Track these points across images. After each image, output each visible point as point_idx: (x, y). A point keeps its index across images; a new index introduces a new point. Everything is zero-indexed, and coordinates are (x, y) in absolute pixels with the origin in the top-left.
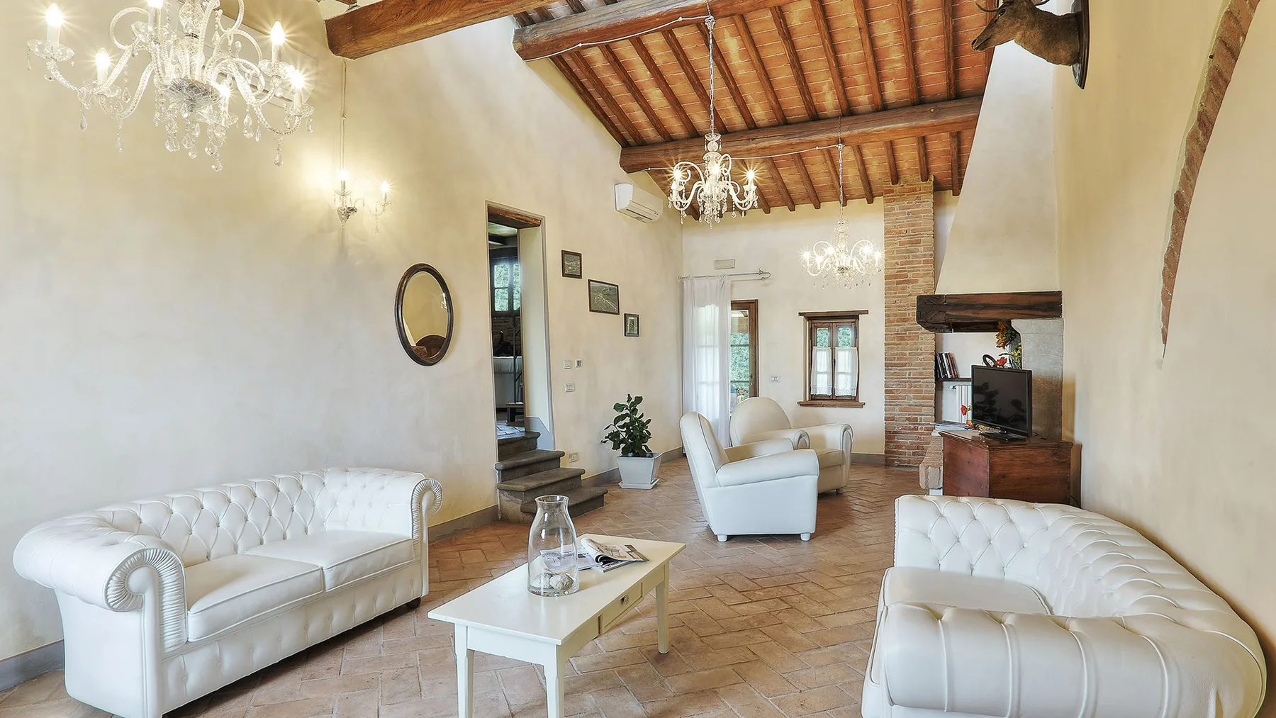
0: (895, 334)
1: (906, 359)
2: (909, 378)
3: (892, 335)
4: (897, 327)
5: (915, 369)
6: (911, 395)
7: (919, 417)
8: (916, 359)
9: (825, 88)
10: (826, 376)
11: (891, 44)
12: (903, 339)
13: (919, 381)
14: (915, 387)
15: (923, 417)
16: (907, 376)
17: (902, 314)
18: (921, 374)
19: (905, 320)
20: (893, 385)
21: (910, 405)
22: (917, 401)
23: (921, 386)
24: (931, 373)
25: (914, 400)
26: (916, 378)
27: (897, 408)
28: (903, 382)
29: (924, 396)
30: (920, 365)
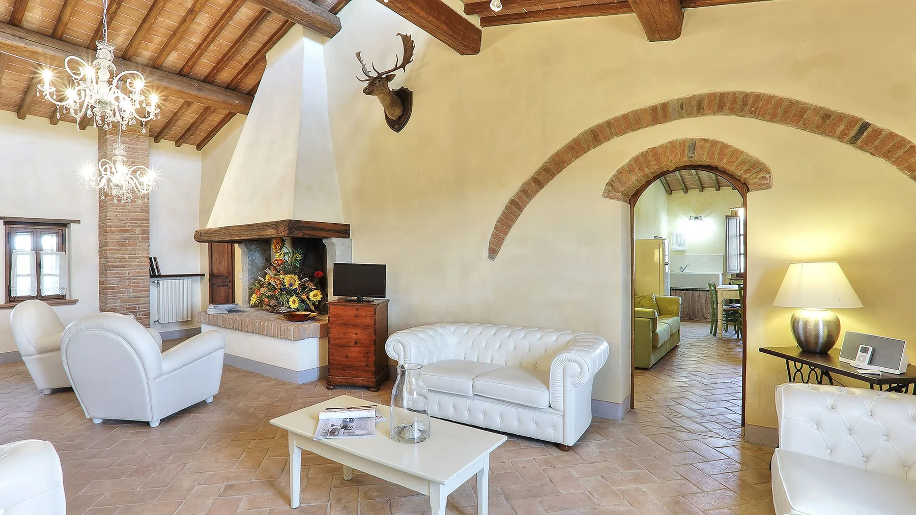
0: (117, 241)
1: (126, 262)
2: (129, 276)
3: (113, 242)
4: (118, 236)
5: (134, 269)
6: (131, 290)
7: (137, 306)
8: (135, 261)
9: (124, 31)
10: (29, 278)
11: (199, 31)
12: (123, 245)
13: (138, 279)
14: (134, 283)
15: (141, 306)
16: (127, 275)
17: (122, 226)
18: (139, 273)
19: (125, 231)
20: (114, 283)
21: (129, 298)
22: (136, 294)
23: (139, 282)
24: (146, 272)
25: (134, 294)
26: (134, 276)
27: (119, 301)
28: (124, 279)
29: (141, 290)
30: (138, 266)
